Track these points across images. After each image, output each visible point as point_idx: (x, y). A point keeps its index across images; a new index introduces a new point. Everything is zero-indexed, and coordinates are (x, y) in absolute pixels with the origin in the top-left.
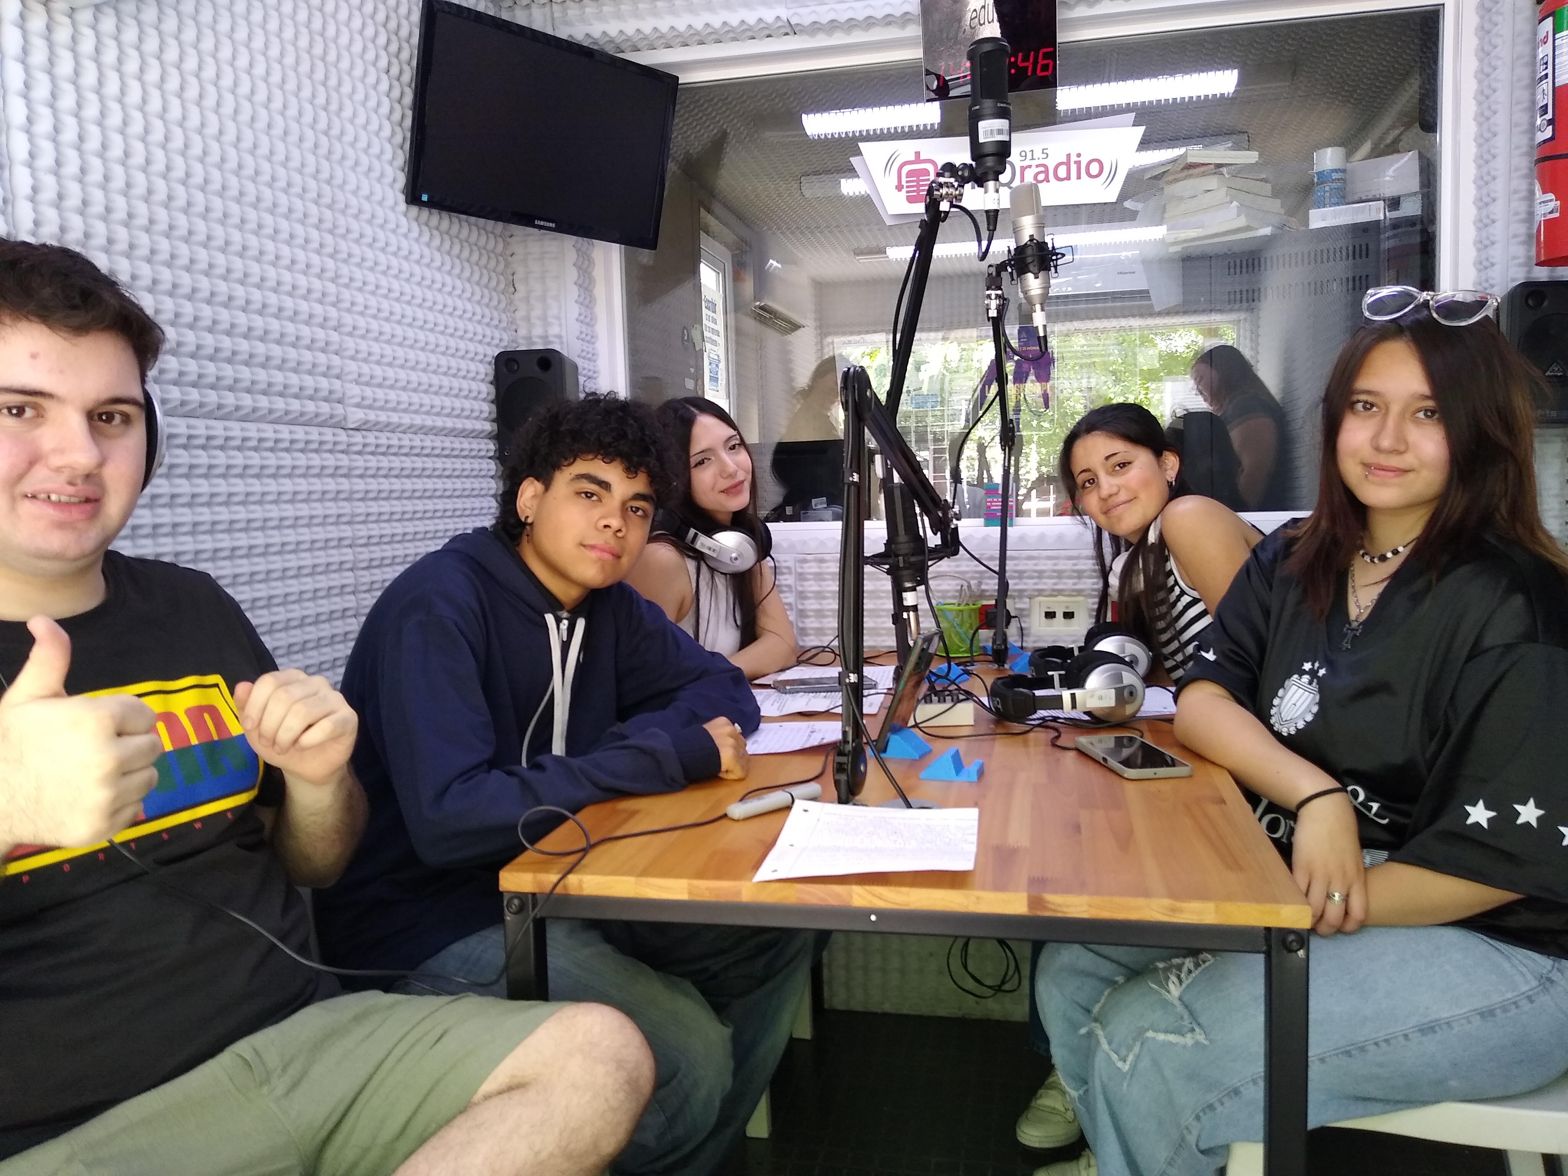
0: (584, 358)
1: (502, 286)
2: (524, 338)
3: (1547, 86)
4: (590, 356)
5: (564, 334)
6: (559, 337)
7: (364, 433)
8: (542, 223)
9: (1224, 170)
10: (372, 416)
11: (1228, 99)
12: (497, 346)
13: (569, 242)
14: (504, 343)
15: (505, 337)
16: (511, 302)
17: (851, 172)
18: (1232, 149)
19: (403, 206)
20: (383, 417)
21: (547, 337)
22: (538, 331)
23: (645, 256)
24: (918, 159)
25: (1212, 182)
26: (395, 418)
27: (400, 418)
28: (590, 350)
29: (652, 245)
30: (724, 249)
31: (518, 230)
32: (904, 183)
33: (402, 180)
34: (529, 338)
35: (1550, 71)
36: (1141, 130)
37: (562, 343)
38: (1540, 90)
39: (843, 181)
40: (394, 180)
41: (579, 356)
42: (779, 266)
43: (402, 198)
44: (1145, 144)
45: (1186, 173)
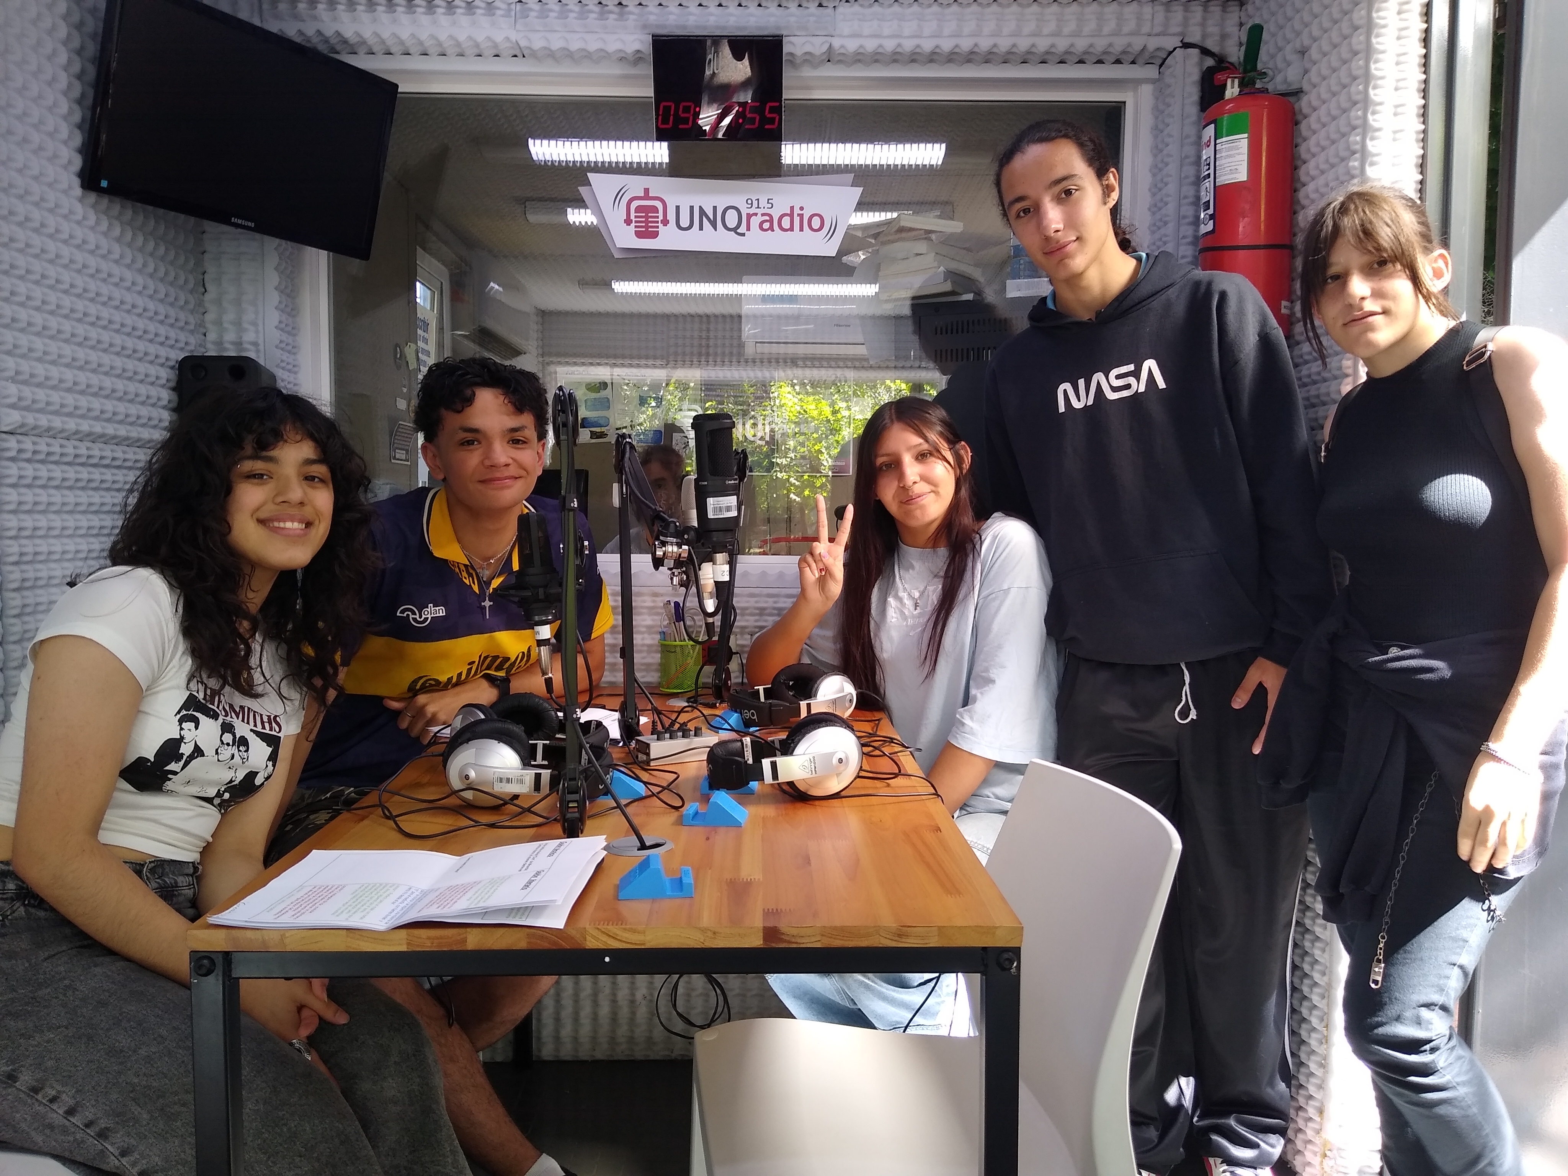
0: (283, 368)
1: (191, 285)
2: (214, 343)
3: (1208, 184)
4: (290, 367)
5: (261, 341)
6: (255, 344)
7: (20, 437)
8: (240, 221)
9: (933, 236)
10: (30, 419)
11: (936, 170)
12: (182, 349)
13: (272, 243)
14: (192, 348)
15: (192, 340)
16: (200, 304)
17: (580, 203)
18: (940, 217)
19: (78, 191)
20: (43, 421)
21: (241, 344)
22: (230, 336)
23: (355, 265)
24: (647, 196)
25: (922, 247)
26: (57, 423)
27: (63, 422)
28: (291, 360)
29: (364, 255)
30: (443, 268)
31: (211, 227)
32: (632, 217)
33: (78, 162)
34: (219, 343)
35: (1212, 171)
36: (859, 191)
37: (258, 351)
38: (1203, 188)
39: (569, 210)
40: (70, 162)
41: (277, 366)
42: (501, 289)
43: (76, 182)
44: (862, 206)
45: (899, 236)
